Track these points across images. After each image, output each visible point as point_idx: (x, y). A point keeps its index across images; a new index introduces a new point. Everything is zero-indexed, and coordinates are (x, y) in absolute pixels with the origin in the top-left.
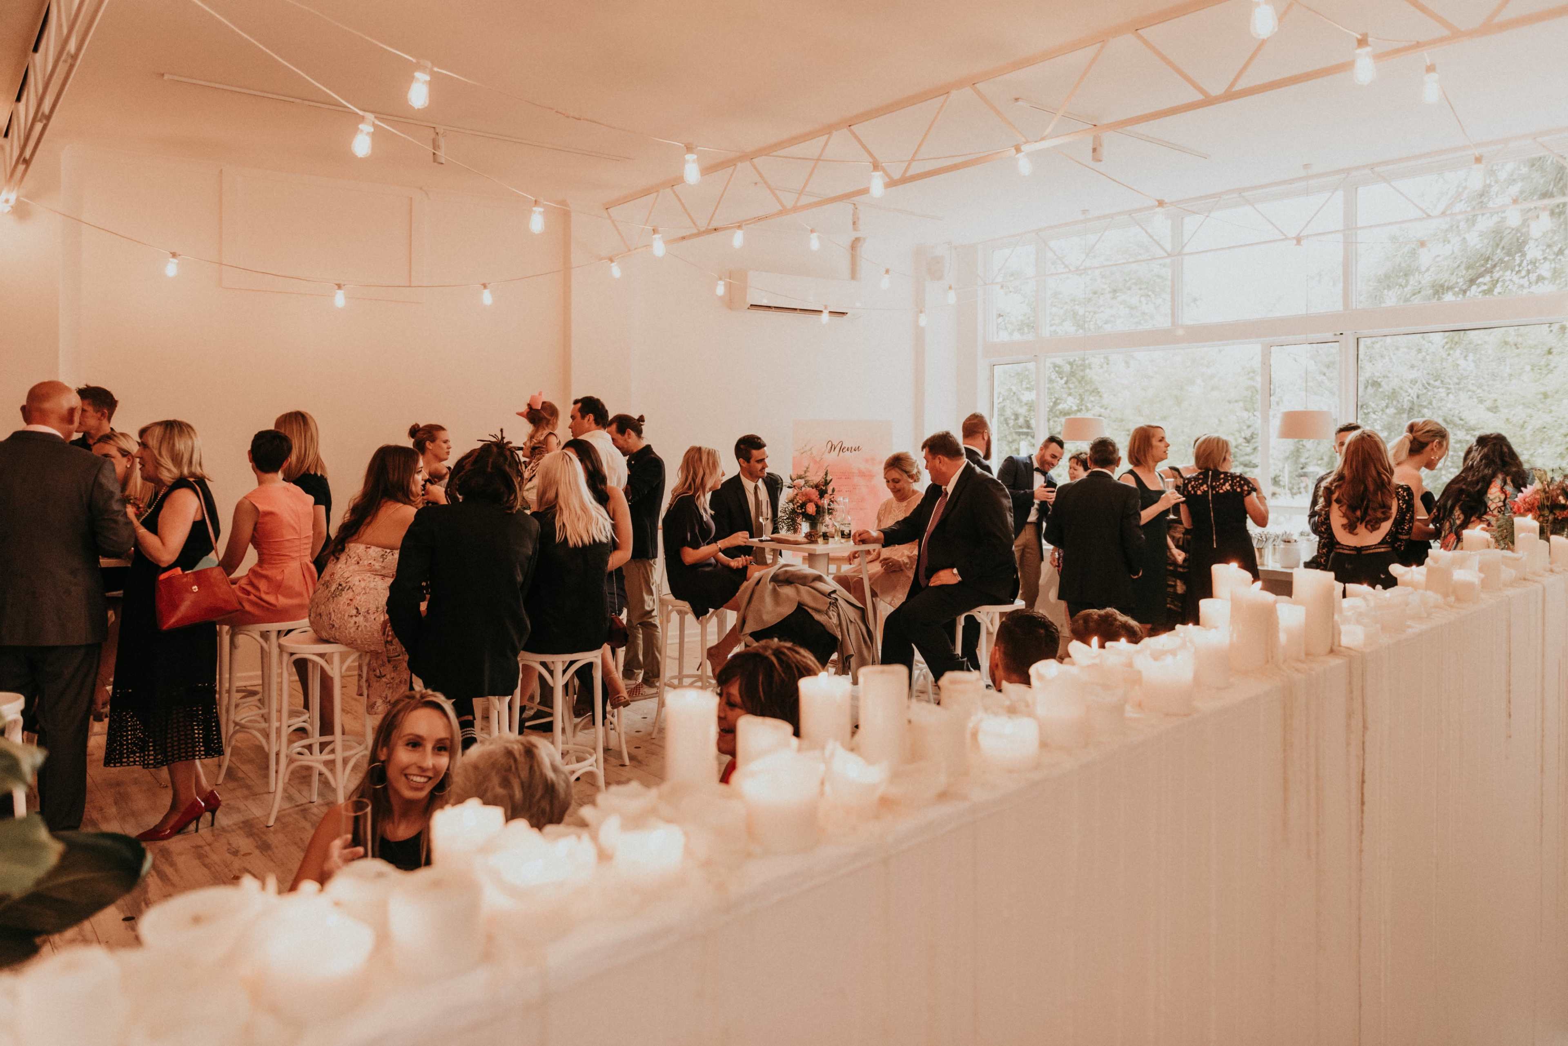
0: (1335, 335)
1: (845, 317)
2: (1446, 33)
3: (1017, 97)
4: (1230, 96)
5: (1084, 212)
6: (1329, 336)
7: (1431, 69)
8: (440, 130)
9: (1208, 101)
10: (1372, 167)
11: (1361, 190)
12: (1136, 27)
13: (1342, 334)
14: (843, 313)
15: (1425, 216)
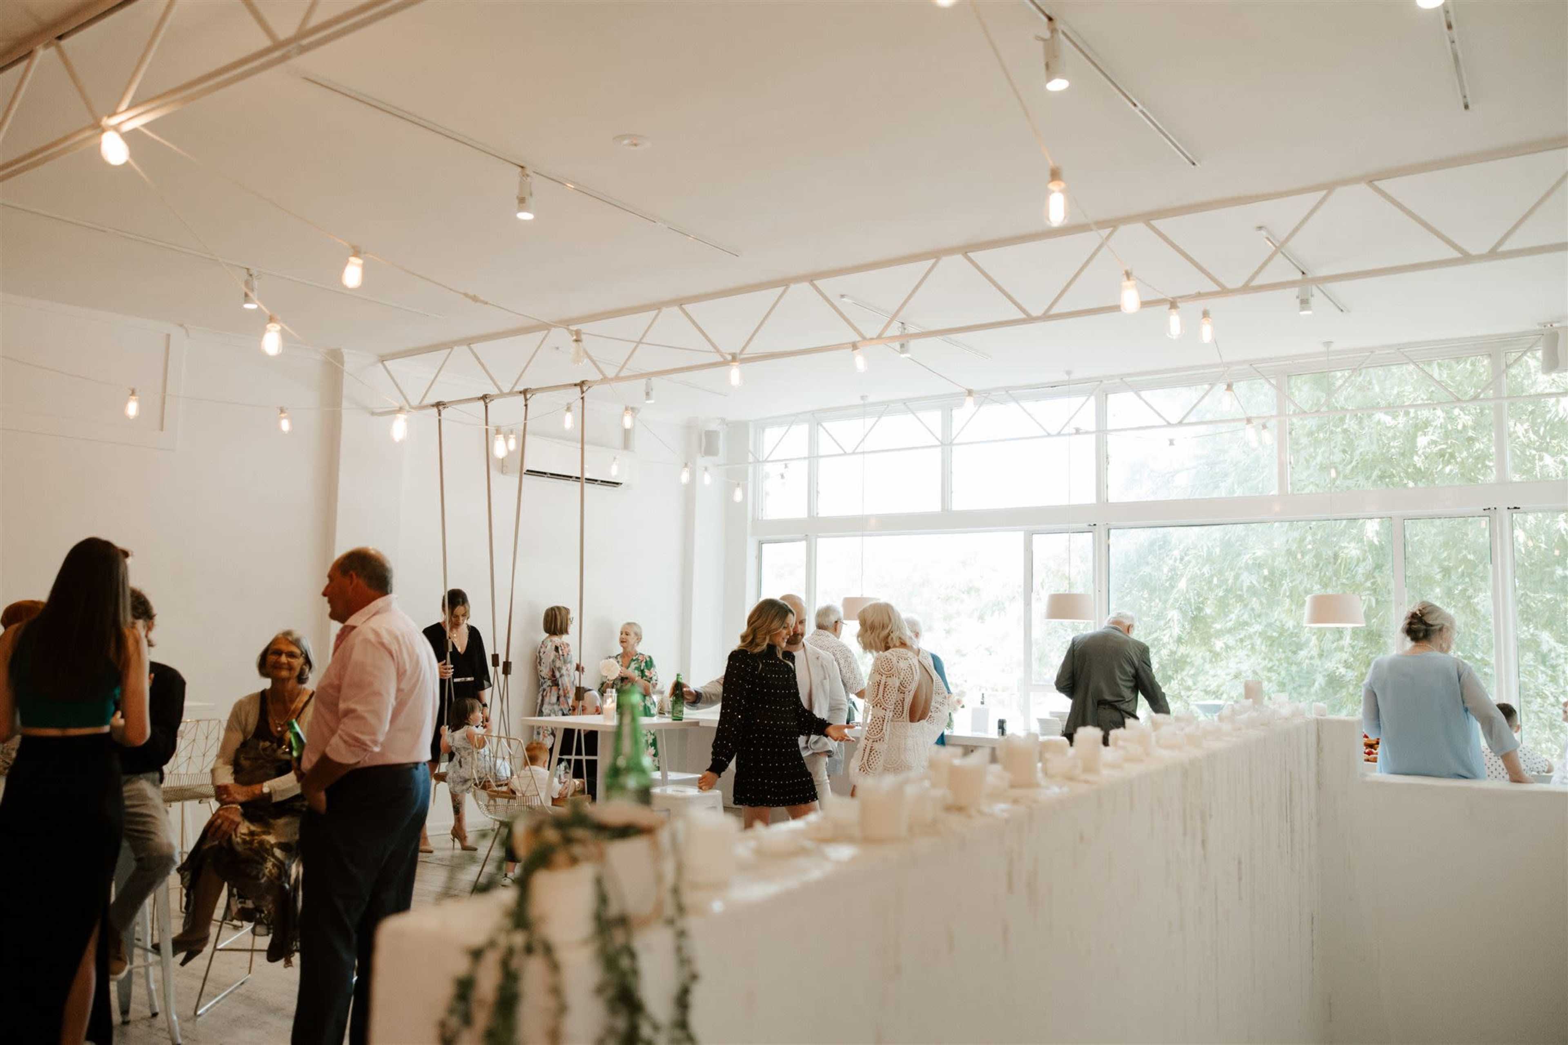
0: (1090, 525)
1: (619, 488)
2: (1216, 288)
3: (843, 294)
4: (1047, 317)
5: (863, 398)
6: (1084, 526)
7: (1206, 314)
8: (253, 271)
9: (1030, 319)
10: (1122, 377)
11: (1111, 397)
12: (965, 250)
13: (1095, 525)
14: (617, 484)
15: (1165, 423)
